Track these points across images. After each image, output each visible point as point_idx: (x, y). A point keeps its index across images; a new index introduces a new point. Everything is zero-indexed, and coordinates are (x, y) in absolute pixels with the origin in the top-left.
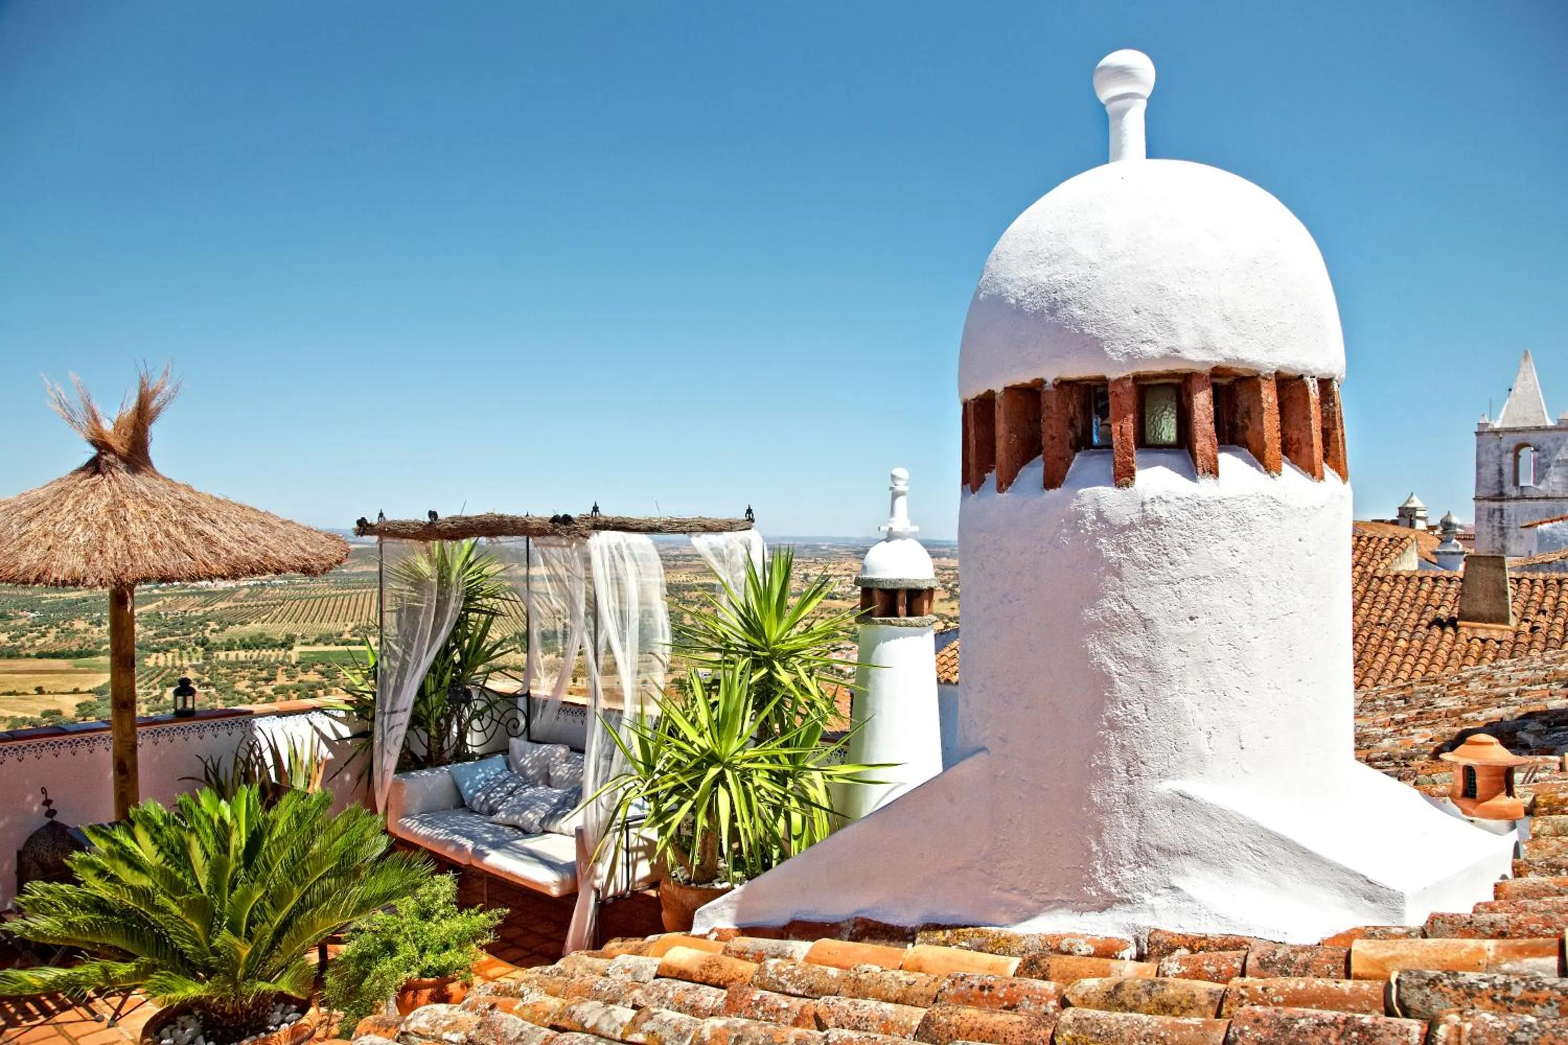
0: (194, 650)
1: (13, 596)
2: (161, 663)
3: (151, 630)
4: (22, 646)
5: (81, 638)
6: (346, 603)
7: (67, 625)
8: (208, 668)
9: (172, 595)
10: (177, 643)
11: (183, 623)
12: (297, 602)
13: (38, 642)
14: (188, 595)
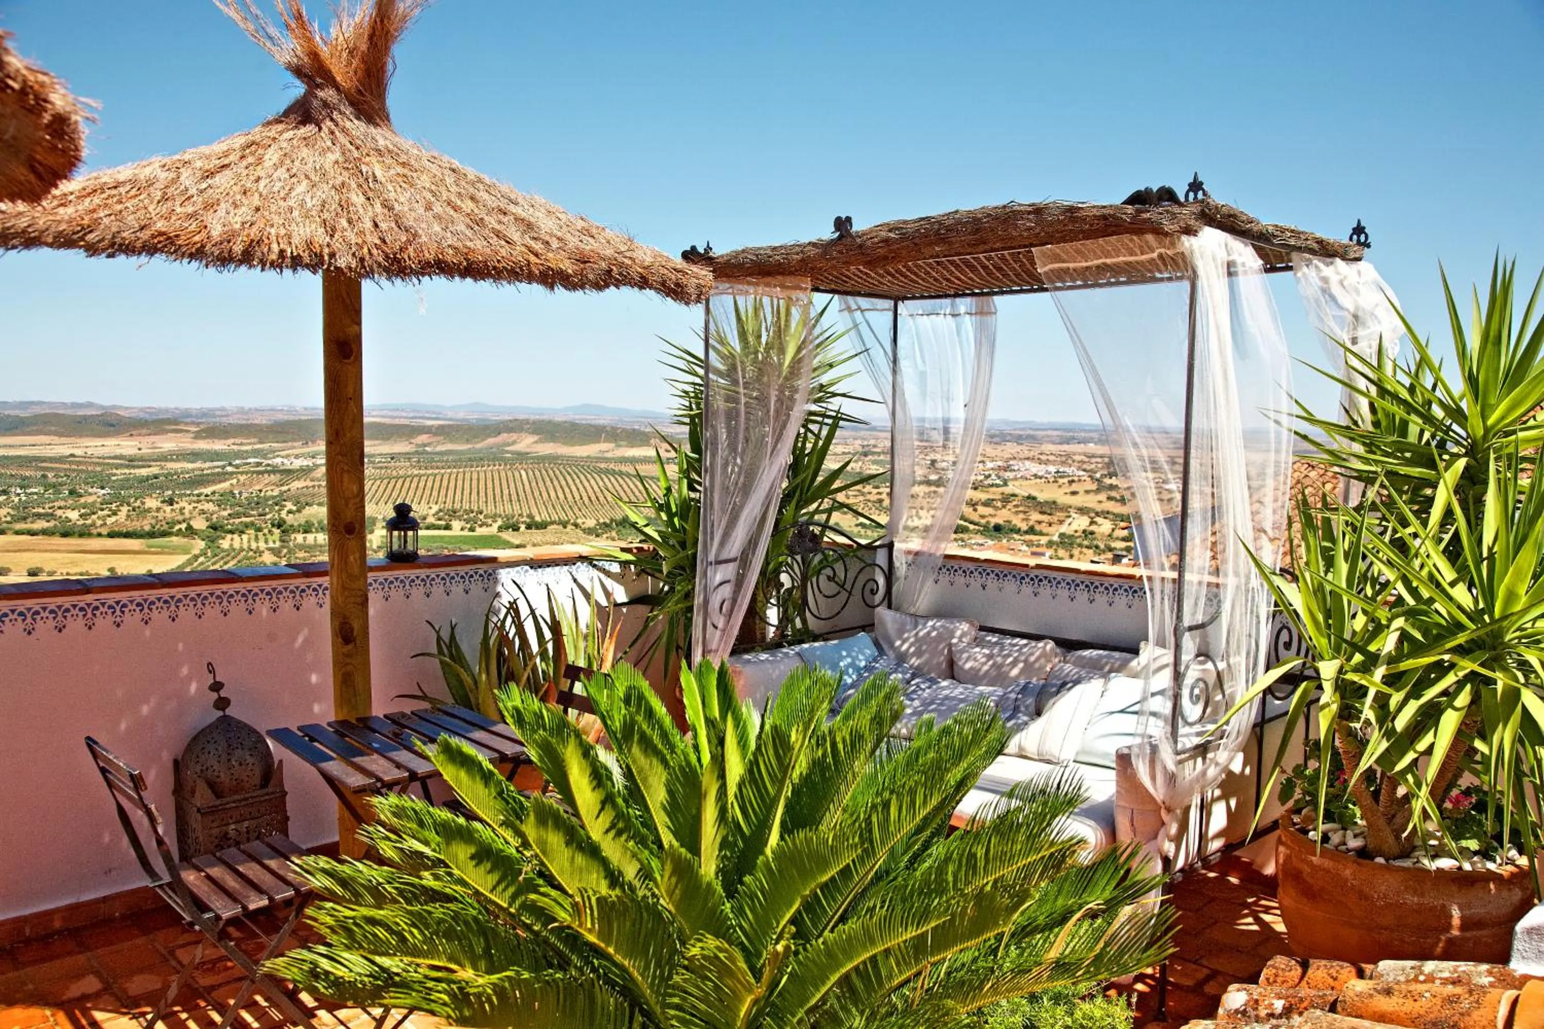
0: (270, 531)
1: (82, 471)
2: (237, 545)
3: (225, 509)
4: (93, 525)
5: (153, 517)
6: (429, 484)
7: (138, 503)
8: (285, 551)
9: (247, 473)
10: (252, 524)
11: (258, 503)
12: (378, 482)
13: (110, 521)
14: (262, 473)
